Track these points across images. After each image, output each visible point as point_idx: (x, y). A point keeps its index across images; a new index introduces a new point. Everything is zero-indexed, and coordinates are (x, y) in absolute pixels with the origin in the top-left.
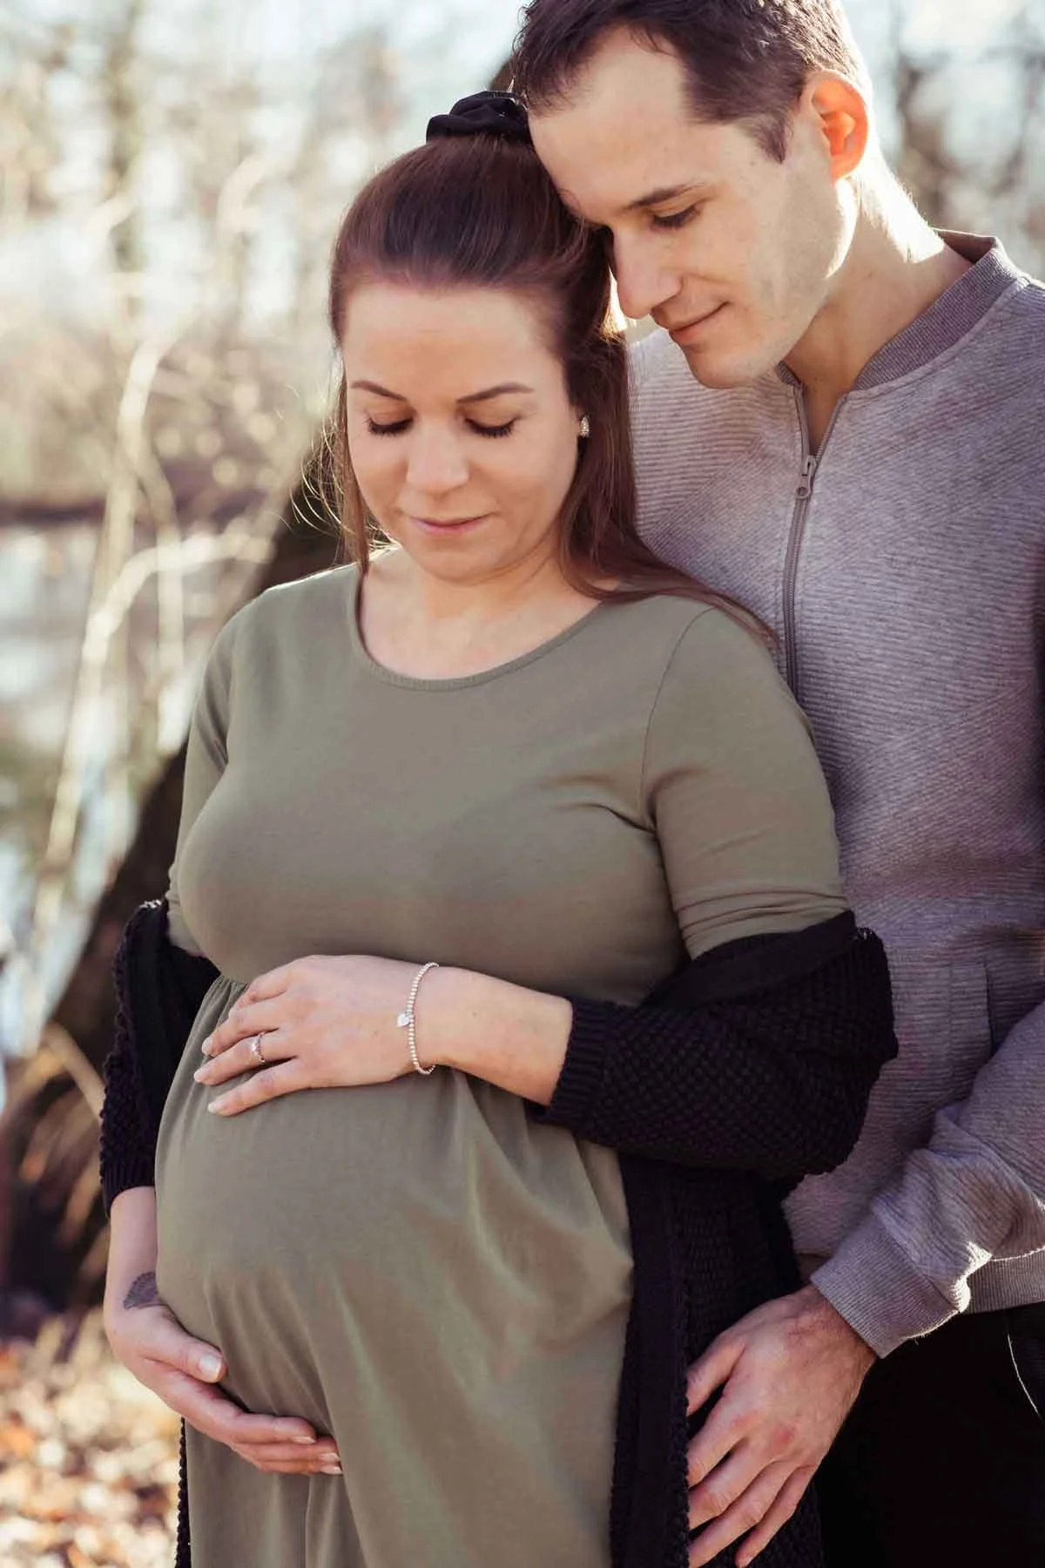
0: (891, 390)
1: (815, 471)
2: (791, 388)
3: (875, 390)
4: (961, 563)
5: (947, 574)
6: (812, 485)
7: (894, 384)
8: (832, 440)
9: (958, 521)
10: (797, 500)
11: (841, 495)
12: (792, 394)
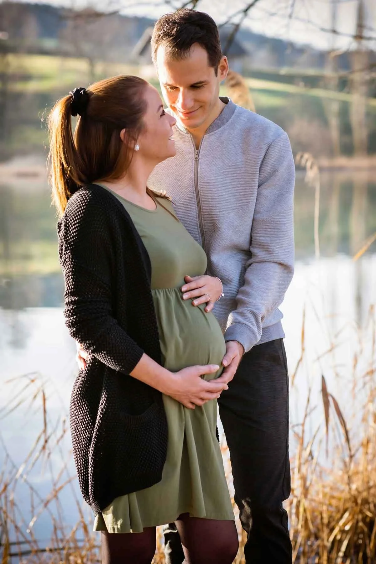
0: (215, 133)
1: (199, 153)
2: (189, 135)
3: (211, 134)
4: (241, 172)
5: (238, 174)
6: (199, 157)
7: (216, 132)
8: (202, 146)
9: (238, 162)
10: (195, 161)
11: (207, 159)
12: (189, 136)
